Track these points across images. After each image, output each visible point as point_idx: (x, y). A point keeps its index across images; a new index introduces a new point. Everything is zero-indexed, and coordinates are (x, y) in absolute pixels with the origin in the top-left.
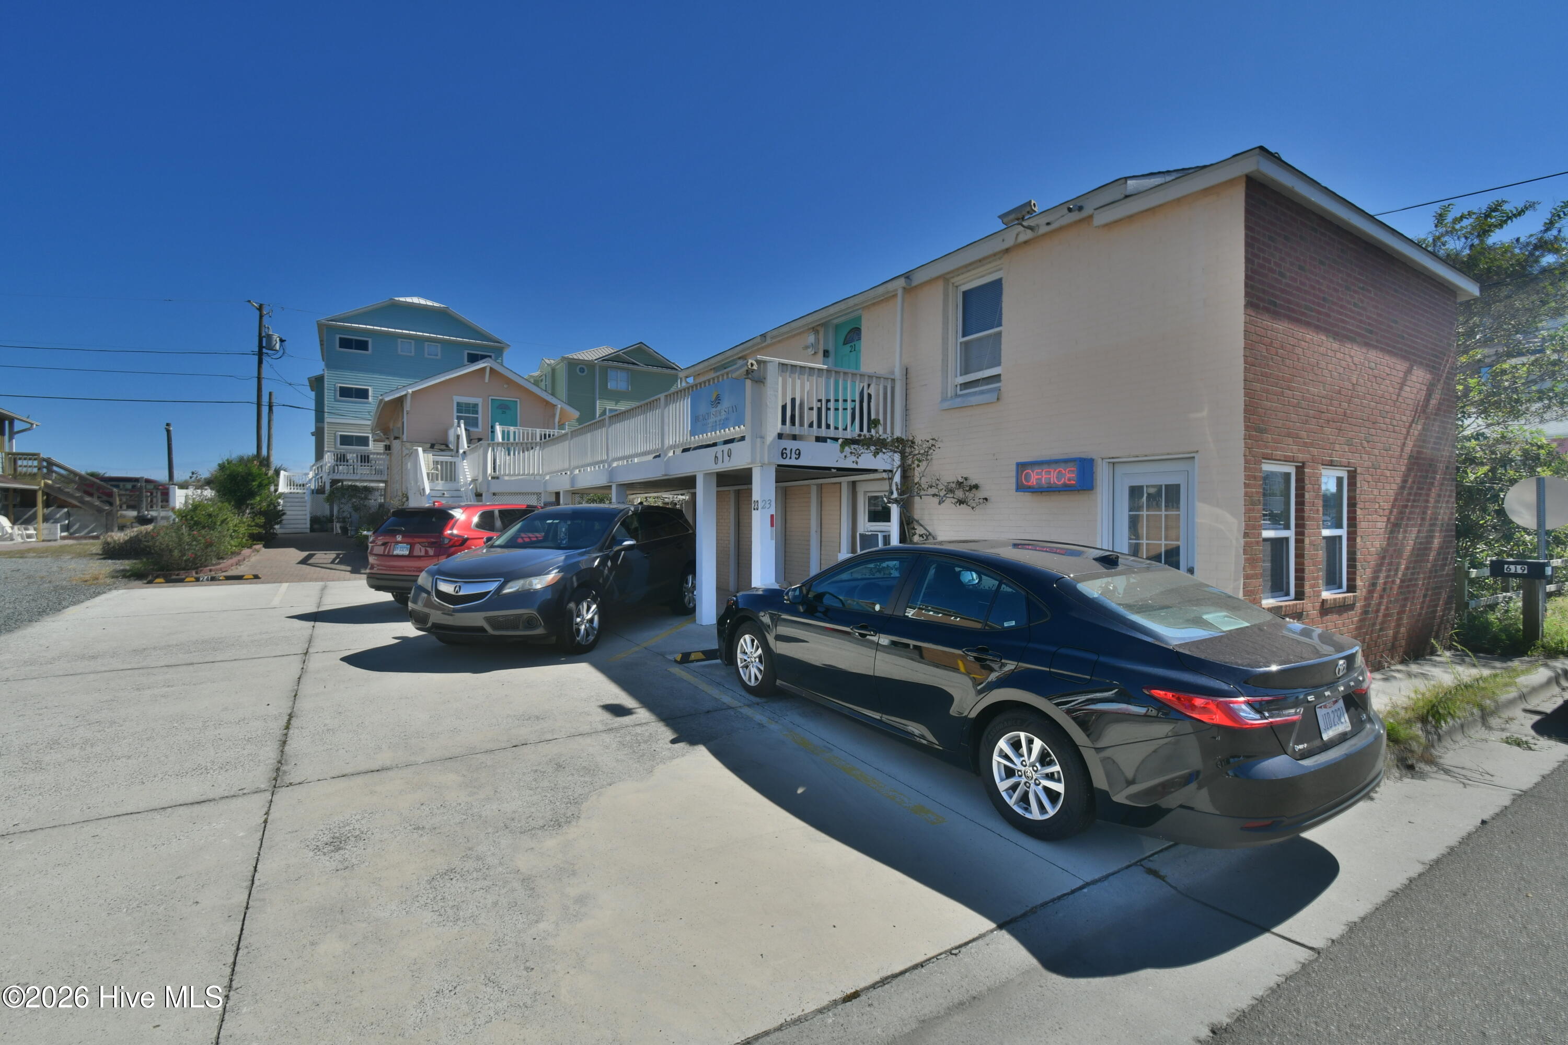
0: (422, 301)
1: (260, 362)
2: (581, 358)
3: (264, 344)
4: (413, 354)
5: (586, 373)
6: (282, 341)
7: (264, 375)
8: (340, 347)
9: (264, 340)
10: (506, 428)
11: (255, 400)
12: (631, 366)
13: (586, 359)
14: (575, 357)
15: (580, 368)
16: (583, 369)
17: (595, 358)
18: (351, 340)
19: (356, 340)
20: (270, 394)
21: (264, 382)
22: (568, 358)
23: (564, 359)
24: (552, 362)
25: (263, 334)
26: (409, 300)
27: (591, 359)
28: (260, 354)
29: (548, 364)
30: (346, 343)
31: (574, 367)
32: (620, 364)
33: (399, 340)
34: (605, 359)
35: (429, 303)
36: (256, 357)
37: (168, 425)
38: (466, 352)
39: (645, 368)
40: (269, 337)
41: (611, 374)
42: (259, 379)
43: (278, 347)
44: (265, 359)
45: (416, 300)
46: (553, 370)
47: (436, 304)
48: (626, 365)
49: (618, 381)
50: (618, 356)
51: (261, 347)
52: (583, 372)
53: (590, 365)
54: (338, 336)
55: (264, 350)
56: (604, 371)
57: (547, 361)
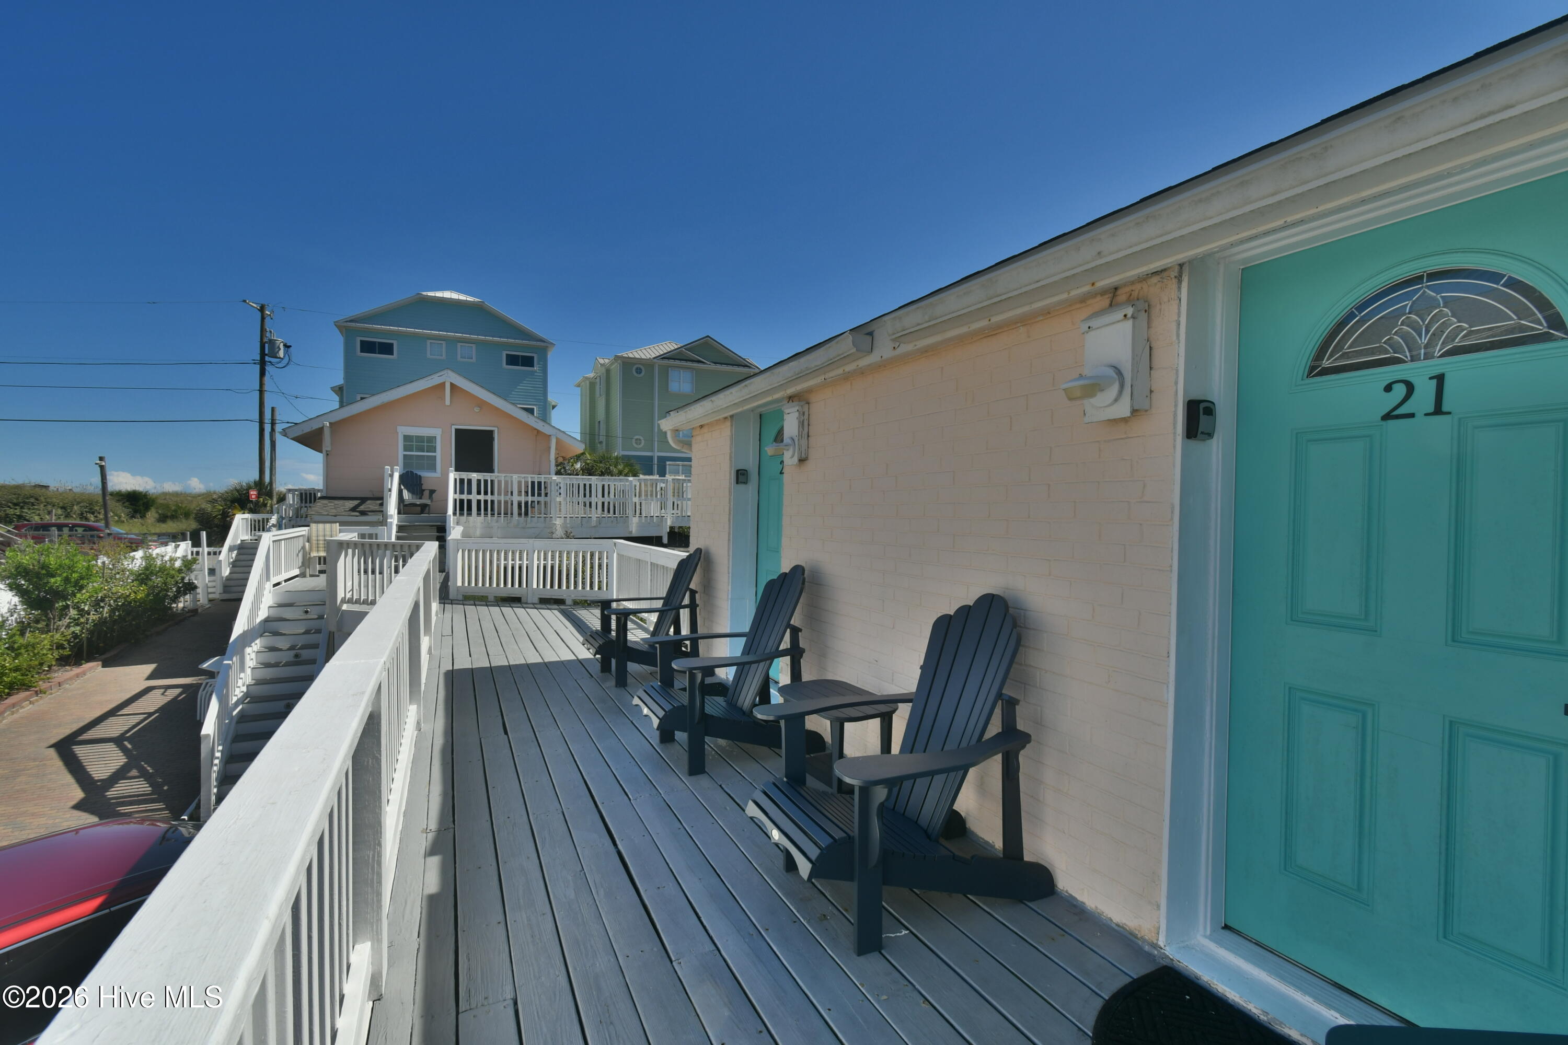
0: (455, 296)
1: (262, 373)
2: (638, 356)
3: (267, 352)
4: (444, 357)
5: (643, 373)
6: (287, 347)
7: (266, 388)
8: (362, 351)
9: (267, 345)
10: (465, 475)
11: (257, 417)
12: (695, 365)
13: (643, 357)
14: (631, 355)
15: (637, 369)
16: (641, 369)
17: (654, 356)
18: (375, 343)
19: (379, 343)
20: (273, 409)
21: (267, 396)
22: (622, 357)
23: (617, 358)
24: (607, 361)
25: (265, 340)
26: (439, 294)
27: (649, 356)
28: (263, 364)
29: (601, 364)
30: (367, 347)
31: (630, 367)
32: (684, 363)
33: (429, 342)
34: (664, 357)
35: (462, 297)
36: (258, 367)
37: (101, 459)
38: (504, 353)
39: (713, 367)
40: (272, 342)
41: (673, 374)
42: (261, 392)
43: (281, 354)
44: (268, 368)
45: (447, 294)
46: (608, 371)
47: (470, 299)
48: (689, 364)
49: (681, 382)
50: (680, 353)
51: (263, 354)
52: (640, 373)
53: (648, 365)
54: (359, 339)
55: (267, 358)
56: (665, 372)
57: (601, 361)
